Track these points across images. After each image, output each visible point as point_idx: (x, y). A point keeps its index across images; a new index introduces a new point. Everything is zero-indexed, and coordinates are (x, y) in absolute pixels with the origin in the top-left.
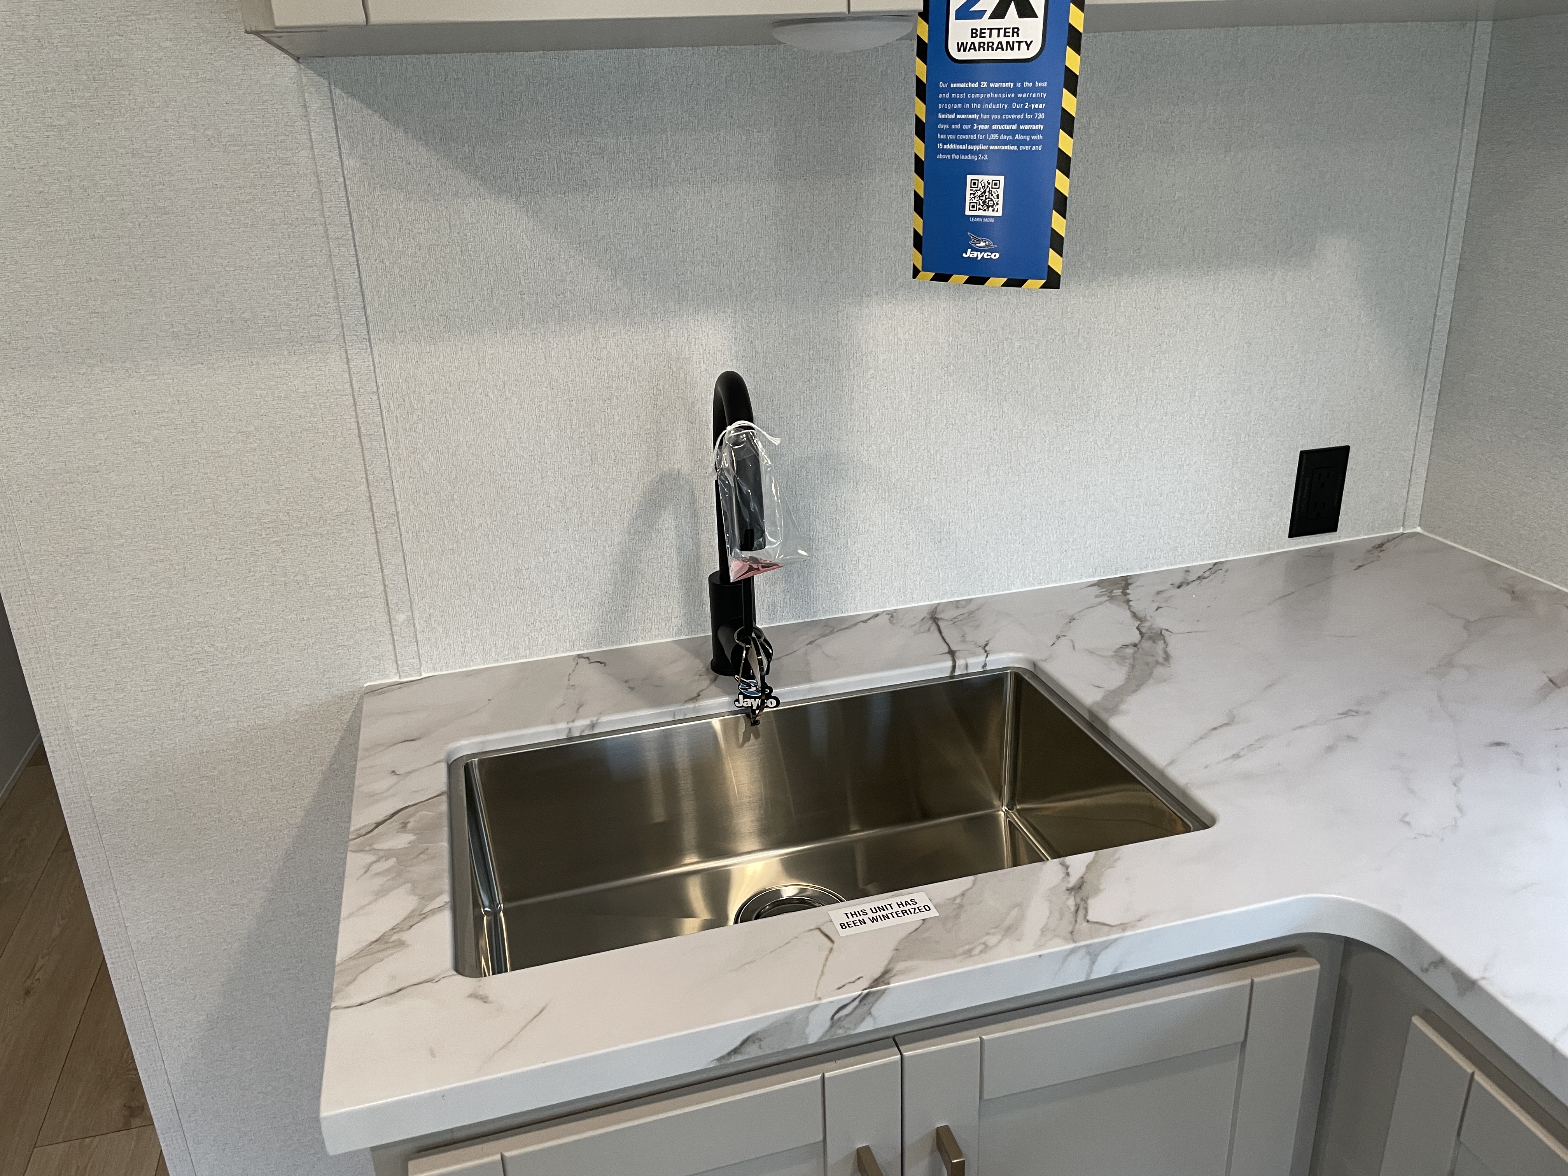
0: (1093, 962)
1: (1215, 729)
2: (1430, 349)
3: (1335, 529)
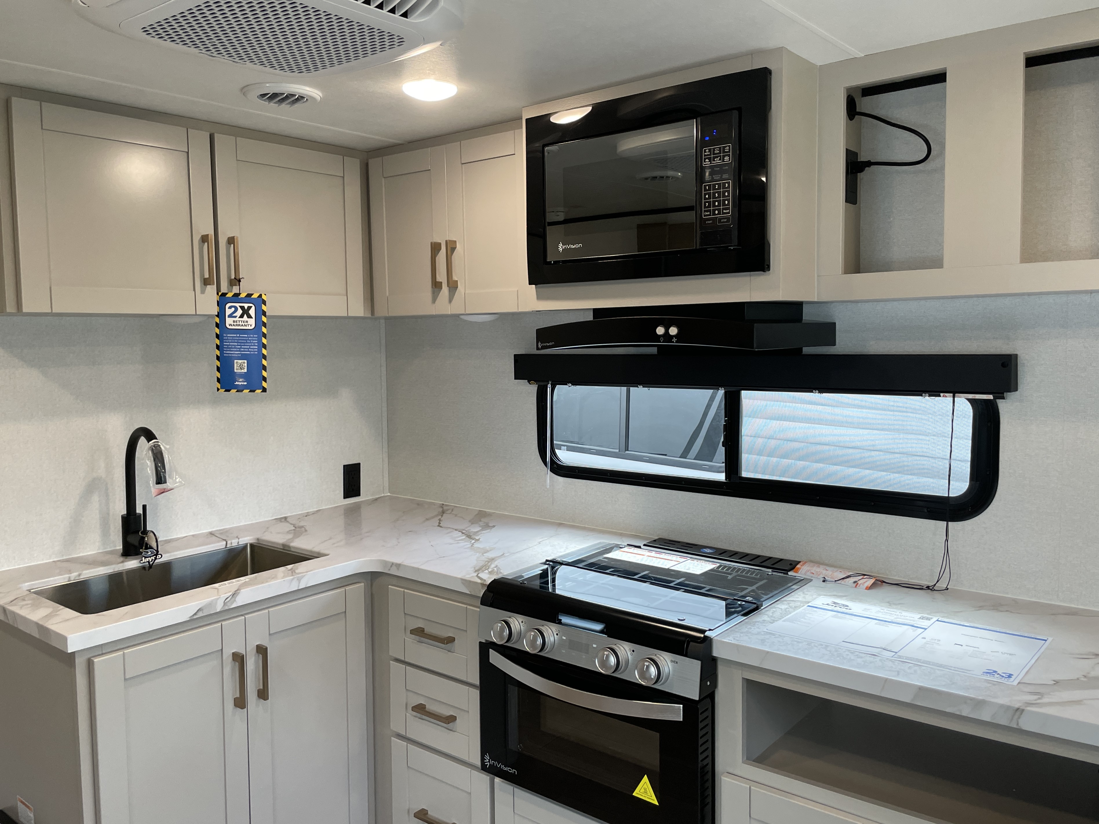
0: (299, 582)
1: (324, 541)
3: (359, 495)
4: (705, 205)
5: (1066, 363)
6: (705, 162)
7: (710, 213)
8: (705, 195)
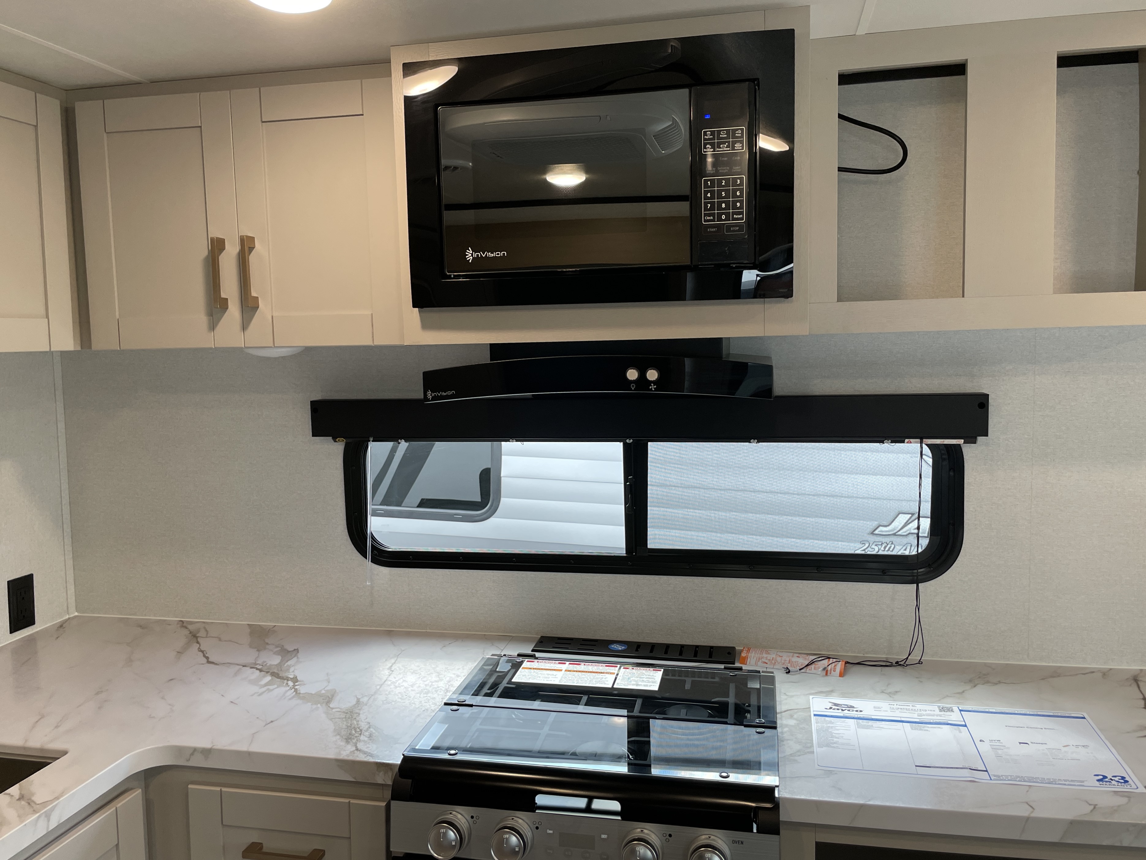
0: (49, 821)
1: (37, 722)
2: (62, 514)
3: (33, 623)
4: (706, 206)
5: (1034, 402)
6: (705, 148)
7: (714, 218)
8: (706, 193)
